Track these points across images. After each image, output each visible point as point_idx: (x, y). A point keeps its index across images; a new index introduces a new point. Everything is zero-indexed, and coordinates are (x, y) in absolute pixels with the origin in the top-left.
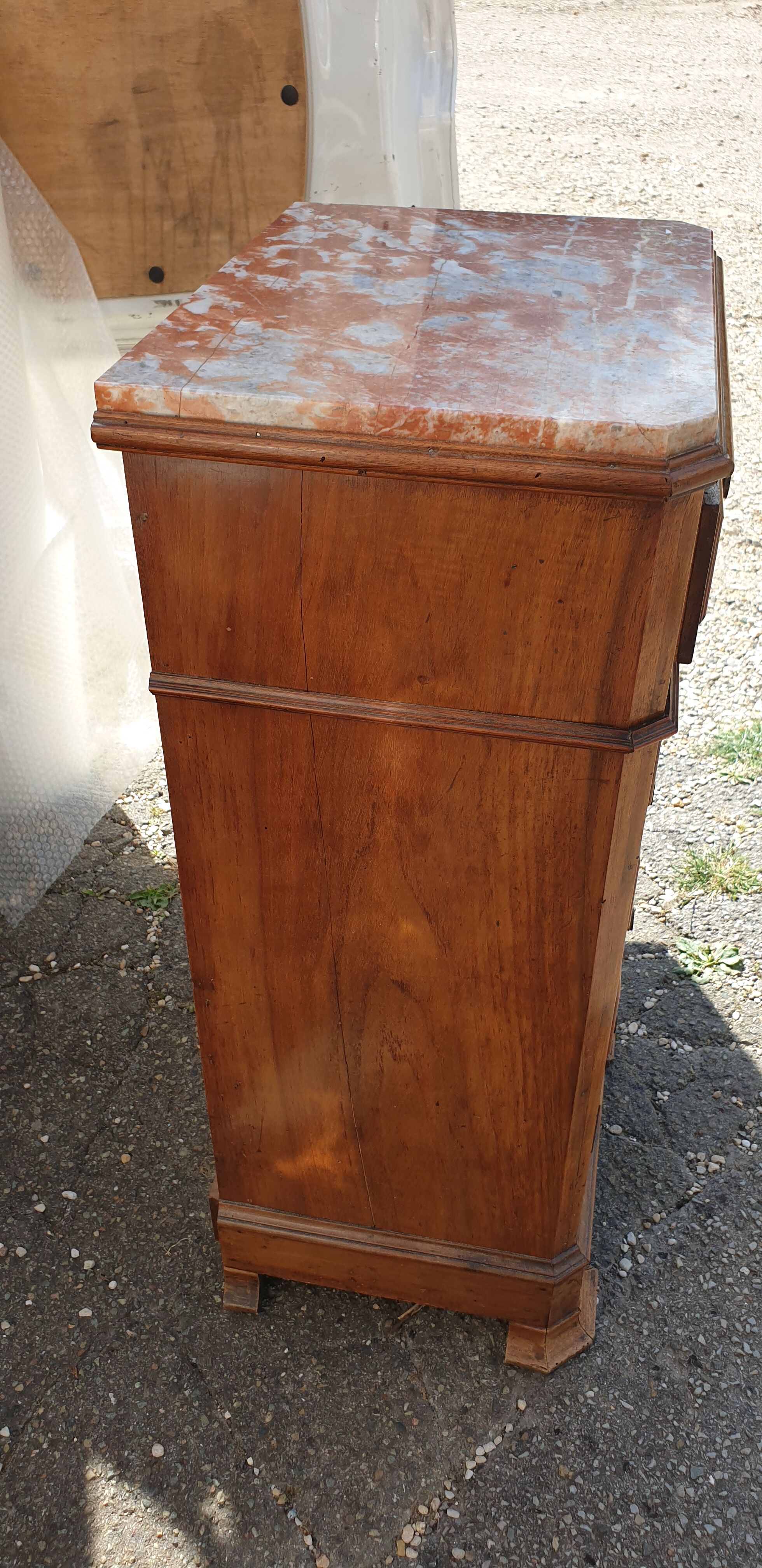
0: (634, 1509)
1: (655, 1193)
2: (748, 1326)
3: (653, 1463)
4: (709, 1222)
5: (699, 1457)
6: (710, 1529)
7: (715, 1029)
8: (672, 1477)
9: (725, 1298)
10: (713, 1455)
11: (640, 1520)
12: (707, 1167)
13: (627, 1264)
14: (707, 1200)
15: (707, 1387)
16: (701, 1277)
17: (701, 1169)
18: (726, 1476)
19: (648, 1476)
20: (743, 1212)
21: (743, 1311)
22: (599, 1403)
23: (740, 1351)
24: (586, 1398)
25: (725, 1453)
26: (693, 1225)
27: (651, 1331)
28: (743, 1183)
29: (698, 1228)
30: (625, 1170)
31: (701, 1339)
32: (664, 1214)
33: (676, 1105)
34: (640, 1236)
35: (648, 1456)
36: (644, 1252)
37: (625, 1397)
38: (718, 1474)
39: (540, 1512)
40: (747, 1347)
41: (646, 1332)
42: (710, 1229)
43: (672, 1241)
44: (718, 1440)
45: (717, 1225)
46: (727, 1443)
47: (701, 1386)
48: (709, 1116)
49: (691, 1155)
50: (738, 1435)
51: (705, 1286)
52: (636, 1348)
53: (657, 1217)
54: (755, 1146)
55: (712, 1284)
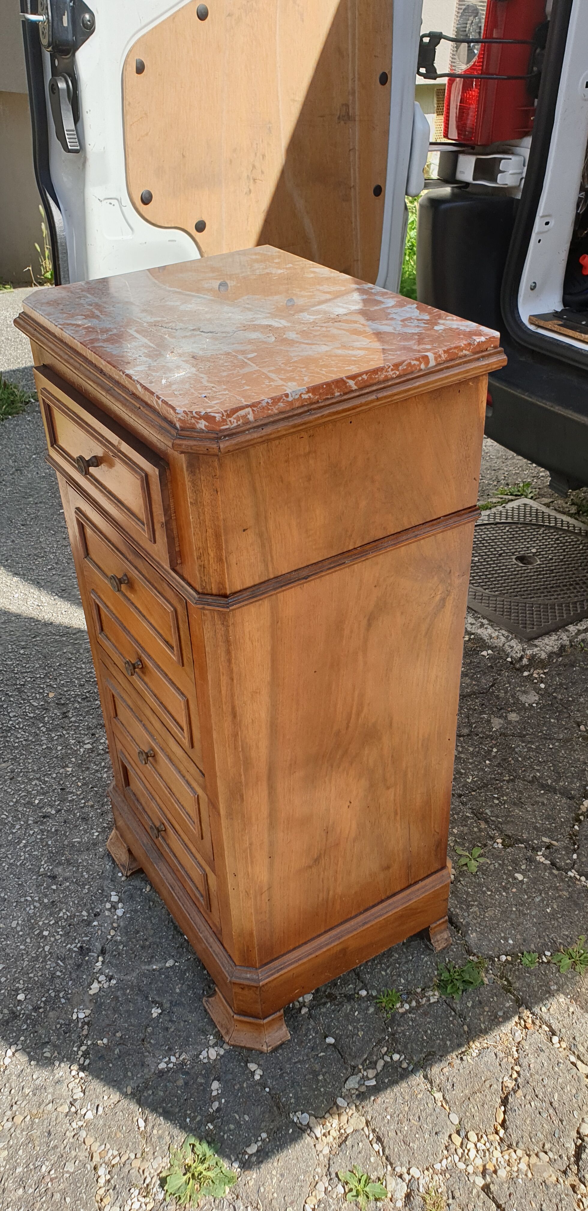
0: (53, 812)
1: (121, 942)
2: (32, 907)
3: (53, 830)
4: (79, 945)
5: (34, 845)
6: (18, 827)
7: (150, 1092)
8: (42, 831)
9: (51, 915)
10: (27, 849)
11: (49, 810)
12: (99, 982)
13: (114, 898)
14: (87, 958)
15: (42, 870)
16: (69, 914)
17: (102, 978)
18: (18, 847)
19: (53, 825)
20: (61, 964)
21: (38, 914)
22: (90, 834)
23: (32, 895)
24: (97, 831)
25: (22, 854)
26: (88, 938)
27: (82, 876)
28: (70, 983)
29: (84, 939)
30: (147, 943)
31: (54, 887)
32: (109, 937)
33: (143, 1009)
34: (115, 917)
35: (56, 831)
36: (109, 910)
37: (79, 843)
38: (22, 845)
39: (92, 788)
40: (29, 898)
41: (85, 873)
42: (77, 941)
43: (95, 923)
44: (27, 856)
45: (74, 945)
46: (22, 858)
47: (44, 869)
48: (116, 1016)
49: (114, 982)
50: (18, 864)
51: (64, 911)
52: (85, 864)
53: (112, 933)
54: (75, 1017)
55: (61, 915)
